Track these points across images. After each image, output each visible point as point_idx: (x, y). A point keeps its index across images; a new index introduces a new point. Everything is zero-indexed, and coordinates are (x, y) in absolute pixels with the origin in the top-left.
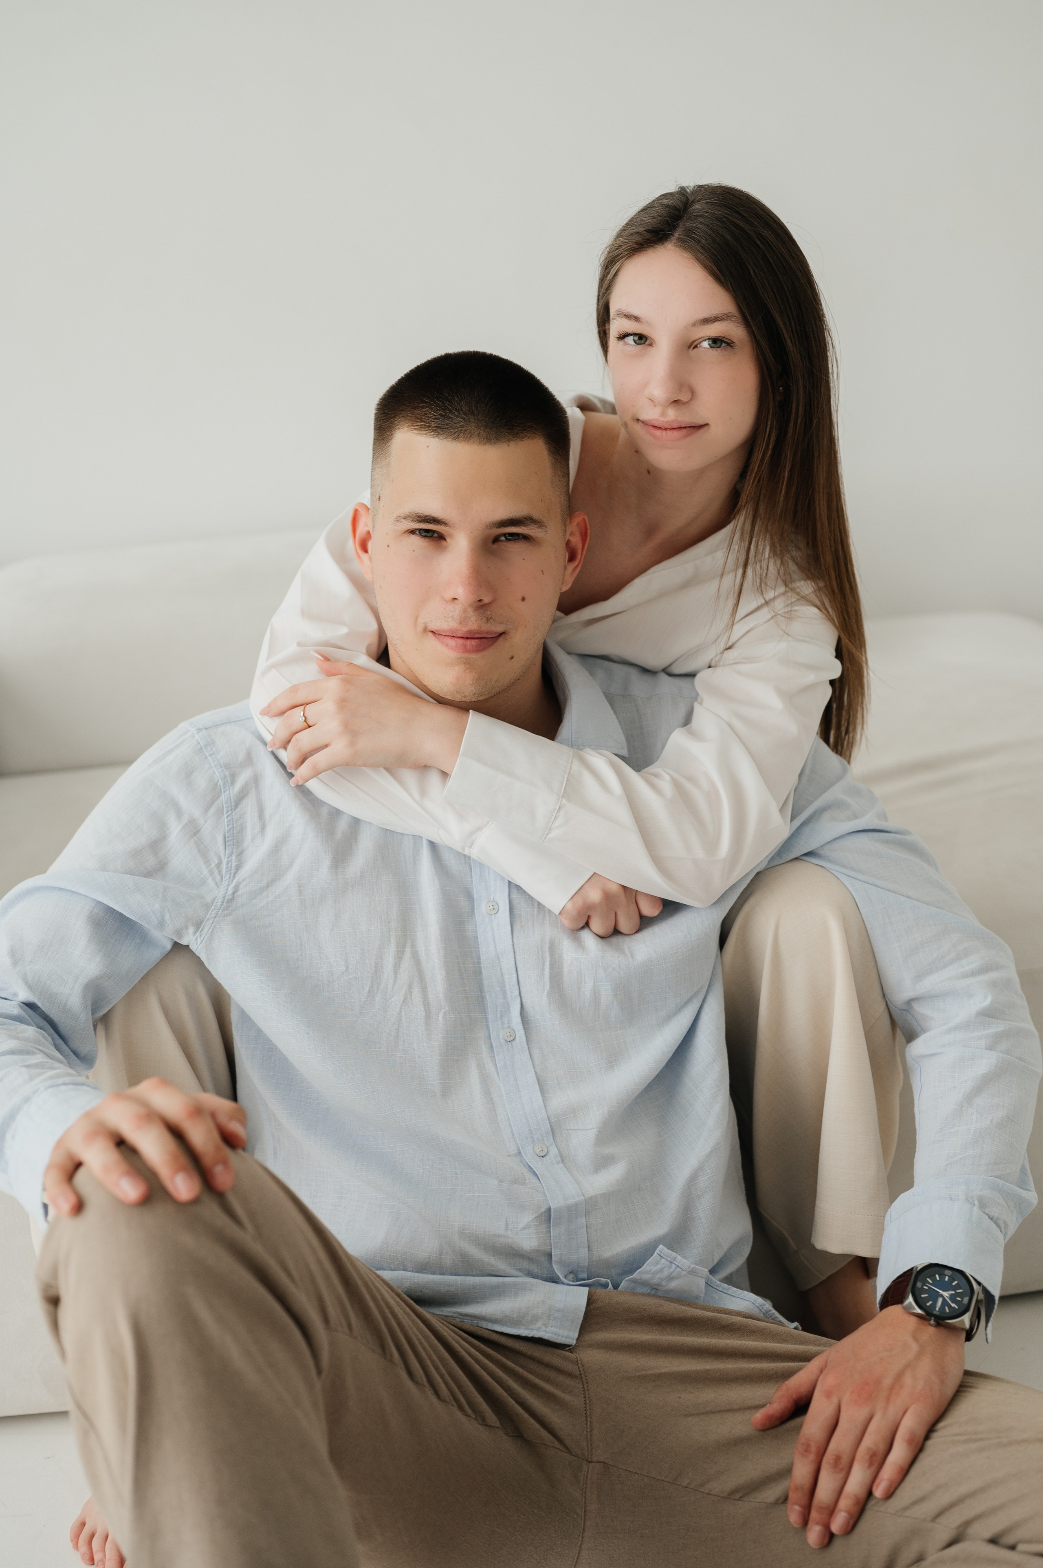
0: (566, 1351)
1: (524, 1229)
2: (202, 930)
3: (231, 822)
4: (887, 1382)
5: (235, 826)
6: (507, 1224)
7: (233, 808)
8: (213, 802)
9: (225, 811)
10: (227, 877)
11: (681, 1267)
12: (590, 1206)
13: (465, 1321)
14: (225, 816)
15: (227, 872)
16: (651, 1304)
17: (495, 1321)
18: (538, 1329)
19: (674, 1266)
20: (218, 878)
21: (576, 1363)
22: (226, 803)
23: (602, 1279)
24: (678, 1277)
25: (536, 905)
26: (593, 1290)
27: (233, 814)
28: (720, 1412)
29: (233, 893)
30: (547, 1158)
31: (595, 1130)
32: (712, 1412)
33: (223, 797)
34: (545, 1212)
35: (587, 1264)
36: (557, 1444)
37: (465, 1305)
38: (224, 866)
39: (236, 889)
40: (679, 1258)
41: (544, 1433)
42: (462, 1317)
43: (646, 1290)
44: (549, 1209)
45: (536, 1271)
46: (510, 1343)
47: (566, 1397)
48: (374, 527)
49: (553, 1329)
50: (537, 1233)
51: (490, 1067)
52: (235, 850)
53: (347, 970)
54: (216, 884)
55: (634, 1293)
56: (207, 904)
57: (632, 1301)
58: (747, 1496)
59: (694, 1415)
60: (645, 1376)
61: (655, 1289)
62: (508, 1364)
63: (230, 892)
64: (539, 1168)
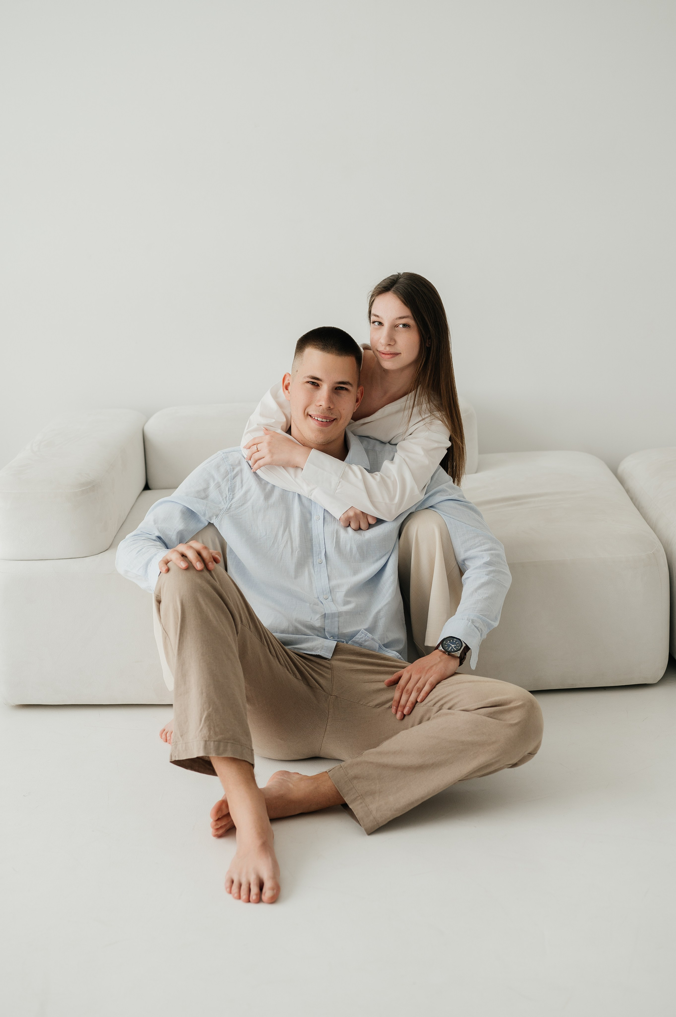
0: (327, 660)
1: (316, 620)
2: (218, 518)
4: (427, 668)
5: (232, 485)
6: (311, 619)
7: (233, 479)
10: (228, 501)
11: (370, 639)
12: (339, 615)
13: (297, 650)
14: (230, 481)
16: (358, 649)
17: (305, 650)
18: (318, 652)
19: (367, 636)
20: (225, 502)
21: (330, 664)
22: (230, 478)
23: (342, 640)
24: (368, 641)
25: (333, 518)
26: (338, 643)
27: (232, 481)
28: (376, 682)
29: (230, 507)
30: (328, 600)
31: (345, 592)
32: (373, 682)
33: (229, 476)
34: (324, 615)
35: (337, 634)
36: (321, 689)
37: (297, 645)
38: (228, 498)
39: (231, 505)
40: (370, 635)
41: (317, 684)
43: (357, 644)
45: (320, 635)
46: (309, 657)
47: (326, 675)
49: (323, 652)
50: (320, 621)
51: (312, 571)
52: (232, 493)
53: (266, 534)
55: (353, 645)
56: (220, 509)
57: (352, 647)
58: (381, 706)
59: (367, 682)
60: (352, 670)
61: (360, 645)
62: (308, 663)
63: (229, 506)
64: (324, 602)
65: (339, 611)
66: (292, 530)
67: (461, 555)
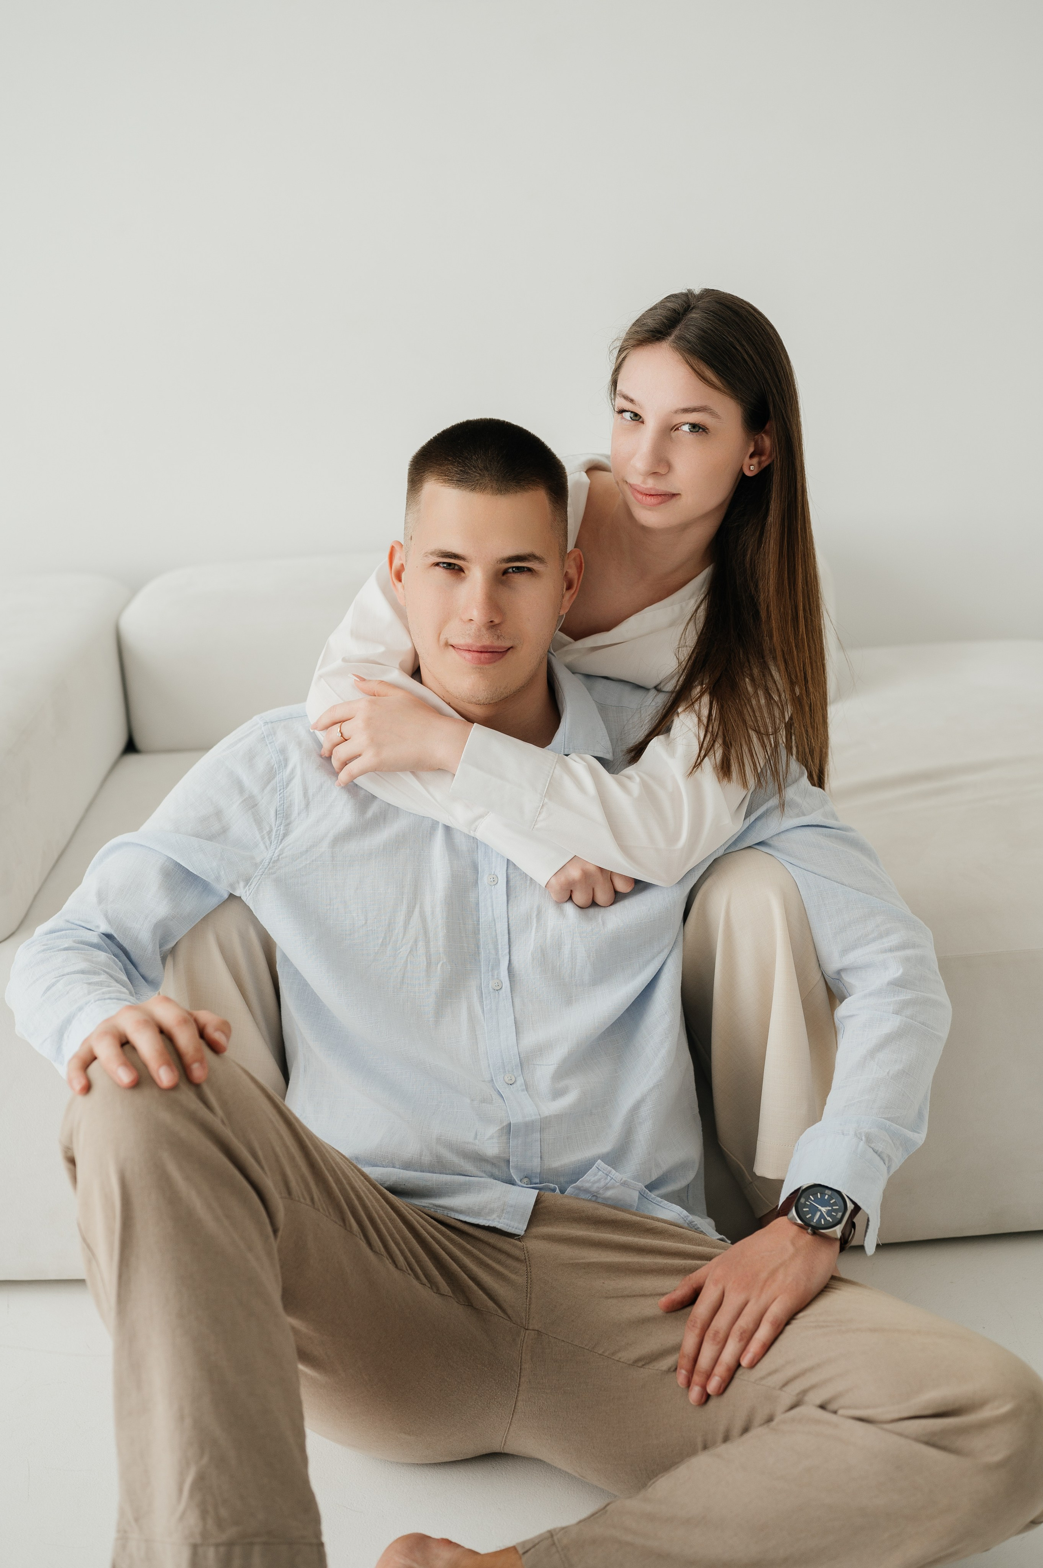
0: (515, 1239)
1: (488, 1139)
2: (251, 885)
3: (283, 799)
4: (763, 1276)
5: (285, 802)
6: (476, 1134)
7: (285, 787)
8: (269, 782)
9: (278, 790)
10: (275, 842)
11: (615, 1179)
12: (544, 1124)
13: (438, 1211)
14: (278, 793)
15: (275, 838)
16: (590, 1207)
17: (461, 1212)
18: (494, 1220)
19: (609, 1178)
20: (268, 842)
21: (522, 1249)
22: (279, 783)
23: (551, 1184)
24: (613, 1187)
26: (542, 1192)
27: (285, 792)
28: (634, 1296)
29: (279, 856)
30: (514, 1085)
31: (556, 1065)
32: (628, 1296)
33: (278, 778)
34: (506, 1126)
35: (539, 1171)
36: (501, 1314)
37: (439, 1198)
38: (274, 833)
39: (282, 851)
40: (613, 1171)
41: (490, 1304)
42: (436, 1208)
43: (589, 1196)
44: (510, 1124)
45: (497, 1173)
46: (471, 1230)
47: (513, 1276)
48: (406, 561)
49: (505, 1220)
50: (498, 1142)
51: (478, 1009)
52: (283, 821)
53: (366, 923)
54: (266, 847)
55: (577, 1198)
56: (256, 864)
57: (575, 1204)
58: (648, 1363)
59: (613, 1297)
60: (577, 1264)
61: (594, 1196)
62: (468, 1246)
63: (276, 855)
64: (506, 1091)
65: (542, 1117)
66: (428, 909)
67: (834, 962)
